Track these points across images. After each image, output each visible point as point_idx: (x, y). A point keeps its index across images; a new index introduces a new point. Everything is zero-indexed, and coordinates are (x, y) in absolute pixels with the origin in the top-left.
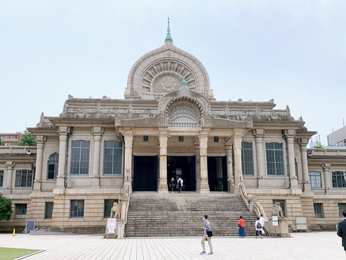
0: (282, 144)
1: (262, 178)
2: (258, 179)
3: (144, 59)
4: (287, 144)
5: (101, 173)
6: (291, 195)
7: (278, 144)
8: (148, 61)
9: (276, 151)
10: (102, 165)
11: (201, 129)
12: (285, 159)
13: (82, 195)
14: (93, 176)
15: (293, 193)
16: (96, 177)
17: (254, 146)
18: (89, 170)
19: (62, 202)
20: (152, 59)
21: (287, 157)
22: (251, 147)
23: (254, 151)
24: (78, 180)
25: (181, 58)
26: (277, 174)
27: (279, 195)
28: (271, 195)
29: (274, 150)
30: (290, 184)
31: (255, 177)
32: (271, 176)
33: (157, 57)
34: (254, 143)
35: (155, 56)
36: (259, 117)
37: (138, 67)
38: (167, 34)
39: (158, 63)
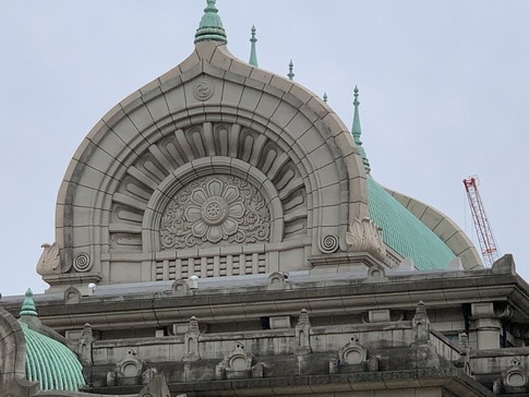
3: (110, 125)
8: (127, 132)
20: (141, 120)
25: (249, 101)
33: (159, 109)
35: (151, 106)
36: (300, 359)
37: (89, 158)
38: (205, 11)
39: (165, 132)
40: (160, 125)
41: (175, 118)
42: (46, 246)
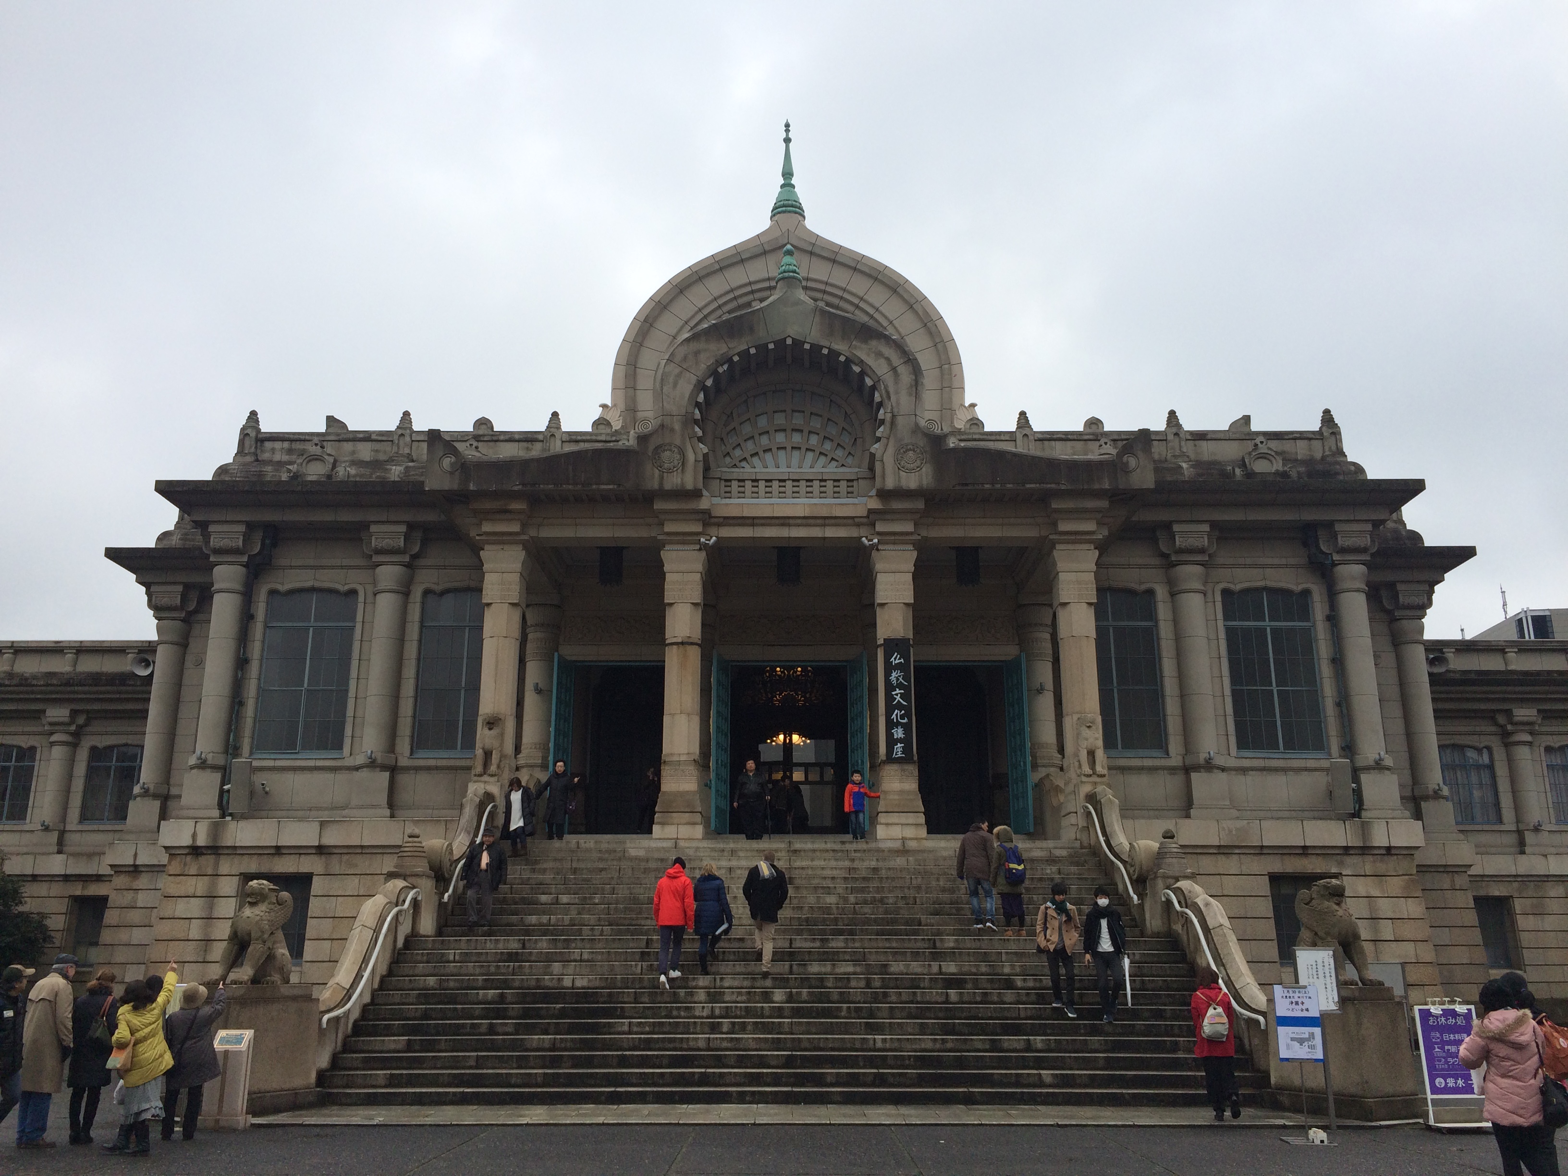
0: (1306, 593)
1: (1209, 766)
2: (1187, 770)
3: (681, 287)
4: (1332, 595)
5: (404, 746)
6: (1365, 850)
7: (1286, 593)
8: (699, 296)
9: (1274, 631)
10: (407, 708)
11: (875, 504)
12: (1325, 670)
13: (299, 851)
14: (360, 760)
15: (1379, 838)
16: (372, 764)
17: (1163, 611)
18: (348, 731)
19: (200, 885)
20: (717, 285)
21: (1338, 662)
22: (1150, 614)
23: (1165, 630)
24: (289, 776)
25: (840, 277)
26: (1290, 745)
27: (1305, 851)
28: (1261, 850)
29: (1267, 624)
30: (1358, 794)
31: (1175, 760)
32: (1252, 759)
34: (1161, 592)
35: (729, 274)
36: (1184, 465)
37: (656, 318)
38: (782, 186)
39: (741, 301)
40: (737, 293)
41: (755, 287)
42: (604, 406)
